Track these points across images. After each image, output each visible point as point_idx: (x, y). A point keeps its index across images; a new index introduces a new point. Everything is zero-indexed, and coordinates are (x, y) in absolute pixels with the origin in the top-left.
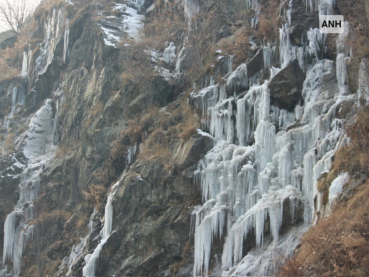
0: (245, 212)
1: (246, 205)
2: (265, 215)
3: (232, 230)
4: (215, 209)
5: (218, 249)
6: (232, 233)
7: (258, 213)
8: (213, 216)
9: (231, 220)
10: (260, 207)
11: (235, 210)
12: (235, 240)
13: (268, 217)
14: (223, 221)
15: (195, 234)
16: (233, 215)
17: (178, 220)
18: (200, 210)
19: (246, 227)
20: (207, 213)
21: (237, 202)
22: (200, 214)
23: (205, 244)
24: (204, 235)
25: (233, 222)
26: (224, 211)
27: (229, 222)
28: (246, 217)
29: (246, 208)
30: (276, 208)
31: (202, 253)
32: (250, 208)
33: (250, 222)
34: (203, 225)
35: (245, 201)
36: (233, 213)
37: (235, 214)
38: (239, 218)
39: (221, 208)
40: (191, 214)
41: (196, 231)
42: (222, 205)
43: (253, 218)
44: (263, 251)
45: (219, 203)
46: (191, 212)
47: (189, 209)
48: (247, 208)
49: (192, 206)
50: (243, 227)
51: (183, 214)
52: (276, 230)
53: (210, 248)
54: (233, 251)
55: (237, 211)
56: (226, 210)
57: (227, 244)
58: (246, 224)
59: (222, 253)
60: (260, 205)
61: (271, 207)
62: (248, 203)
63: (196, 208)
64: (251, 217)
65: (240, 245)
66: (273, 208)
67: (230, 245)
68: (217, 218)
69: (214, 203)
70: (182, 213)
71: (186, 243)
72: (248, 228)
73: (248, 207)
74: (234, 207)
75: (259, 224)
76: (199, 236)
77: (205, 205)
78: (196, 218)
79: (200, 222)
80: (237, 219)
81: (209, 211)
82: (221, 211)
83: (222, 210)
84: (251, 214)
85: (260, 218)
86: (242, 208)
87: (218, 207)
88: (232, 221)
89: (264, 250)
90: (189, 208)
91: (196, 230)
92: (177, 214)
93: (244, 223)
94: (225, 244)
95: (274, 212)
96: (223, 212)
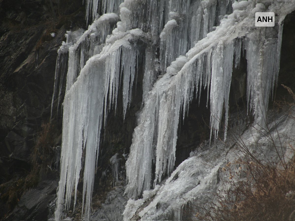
0: (189, 48)
1: (192, 30)
2: (234, 56)
3: (153, 92)
4: (115, 39)
5: (120, 143)
6: (154, 101)
7: (217, 50)
8: (109, 56)
9: (153, 68)
10: (224, 35)
11: (165, 43)
12: (160, 119)
13: (244, 62)
14: (133, 70)
15: (64, 104)
16: (158, 56)
17: (24, 67)
18: (78, 42)
19: (186, 87)
20: (96, 48)
21: (171, 22)
22: (78, 51)
23: (86, 128)
24: (85, 105)
25: (158, 75)
26: (135, 45)
27: (148, 74)
28: (188, 60)
29: (191, 38)
30: (263, 38)
31: (79, 152)
32: (201, 37)
33: (198, 73)
34: (84, 81)
35: (190, 19)
36: (159, 49)
37: (163, 53)
38: (174, 63)
39: (129, 37)
40: (56, 51)
41: (66, 95)
42: (133, 28)
43: (205, 64)
44: (226, 150)
45: (125, 24)
46: (58, 47)
47: (52, 38)
48: (194, 38)
49: (60, 32)
50: (180, 87)
51: (38, 51)
52: (260, 96)
53: (97, 140)
54: (154, 149)
55: (170, 45)
56: (142, 42)
57: (141, 130)
58: (189, 78)
59: (128, 152)
60: (225, 30)
61: (251, 36)
62: (198, 26)
63: (70, 37)
64: (200, 61)
65: (172, 133)
66: (258, 39)
67: (146, 133)
68: (118, 62)
69: (112, 24)
70: (34, 50)
71: (43, 125)
72: (193, 90)
73: (197, 36)
74: (161, 36)
75: (218, 79)
76: (72, 107)
77: (91, 27)
78: (69, 62)
79: (78, 73)
80: (168, 65)
81: (100, 44)
82: (127, 45)
83: (131, 42)
84: (202, 52)
85: (223, 63)
86: (182, 37)
87: (121, 33)
88: (155, 71)
89: (231, 148)
90: (53, 35)
91: (67, 93)
92: (23, 50)
93: (182, 75)
94: (137, 130)
95: (258, 49)
96: (134, 49)
